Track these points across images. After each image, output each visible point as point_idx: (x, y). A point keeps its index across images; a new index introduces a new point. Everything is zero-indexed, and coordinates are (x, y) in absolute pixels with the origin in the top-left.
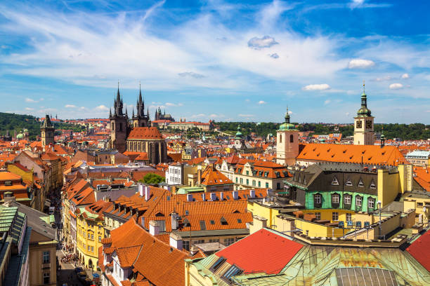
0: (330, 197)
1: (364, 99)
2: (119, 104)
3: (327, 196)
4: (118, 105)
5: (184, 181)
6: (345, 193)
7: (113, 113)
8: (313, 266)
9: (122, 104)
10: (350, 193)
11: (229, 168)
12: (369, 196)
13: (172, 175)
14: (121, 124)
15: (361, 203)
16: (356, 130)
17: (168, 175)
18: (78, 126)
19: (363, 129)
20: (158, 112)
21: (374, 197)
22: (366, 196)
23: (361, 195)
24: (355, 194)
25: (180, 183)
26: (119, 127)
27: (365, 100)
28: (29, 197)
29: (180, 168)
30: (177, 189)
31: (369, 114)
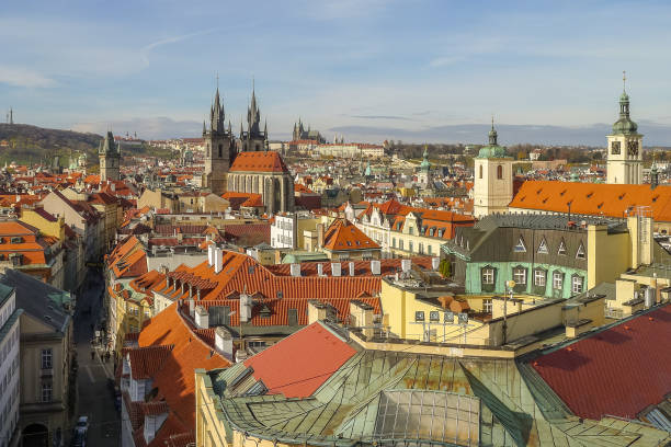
0: (510, 271)
1: (625, 104)
2: (219, 113)
3: (505, 270)
4: (217, 115)
5: (298, 243)
6: (536, 265)
7: (208, 128)
8: (361, 386)
9: (222, 114)
10: (545, 266)
11: (382, 222)
12: (574, 271)
13: (280, 232)
14: (220, 147)
15: (562, 283)
16: (611, 157)
17: (275, 232)
18: (169, 149)
19: (622, 156)
20: (298, 126)
21: (582, 273)
22: (569, 273)
23: (563, 270)
24: (553, 268)
25: (291, 246)
26: (218, 151)
27: (627, 105)
28: (47, 263)
29: (291, 221)
30: (283, 256)
31: (633, 129)
